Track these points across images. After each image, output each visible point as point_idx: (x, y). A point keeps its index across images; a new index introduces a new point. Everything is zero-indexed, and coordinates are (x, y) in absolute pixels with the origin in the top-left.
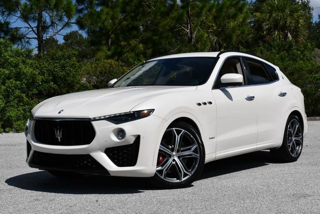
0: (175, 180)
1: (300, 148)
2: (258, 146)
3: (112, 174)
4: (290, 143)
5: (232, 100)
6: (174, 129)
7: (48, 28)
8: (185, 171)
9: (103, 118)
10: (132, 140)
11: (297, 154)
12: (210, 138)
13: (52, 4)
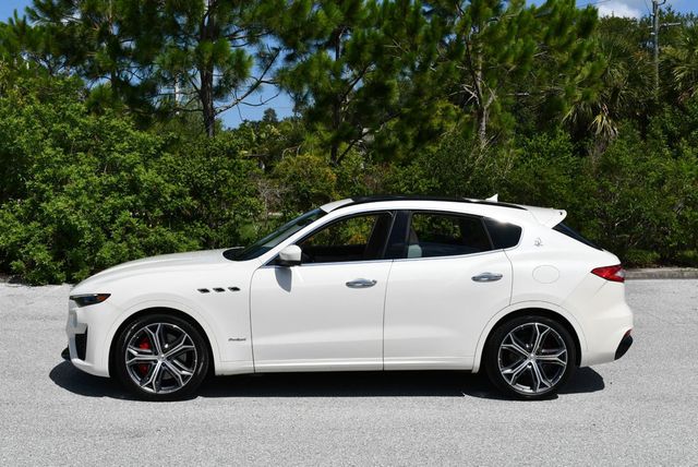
13: (207, 56)
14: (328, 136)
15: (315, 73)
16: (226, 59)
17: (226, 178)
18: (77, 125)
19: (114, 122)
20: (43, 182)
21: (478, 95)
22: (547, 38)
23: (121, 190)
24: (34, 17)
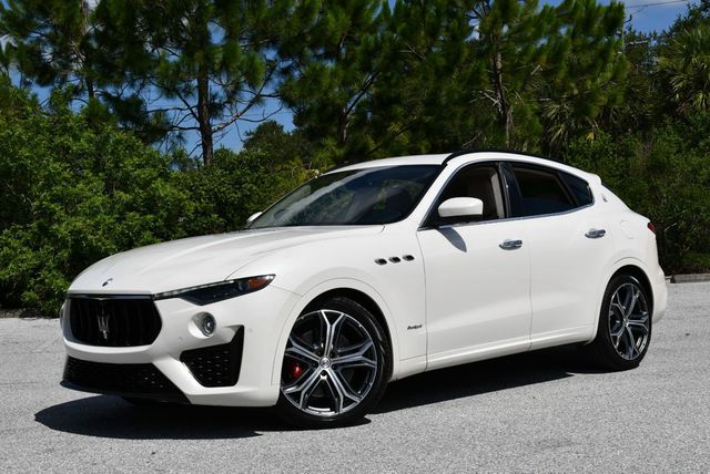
0: (327, 413)
1: (645, 342)
2: (533, 341)
3: (193, 402)
4: (617, 331)
5: (465, 250)
6: (323, 311)
7: (221, 107)
8: (347, 395)
9: (176, 293)
10: (229, 336)
11: (635, 353)
12: (409, 328)
13: (217, 61)
14: (340, 152)
20: (52, 201)
21: (501, 101)
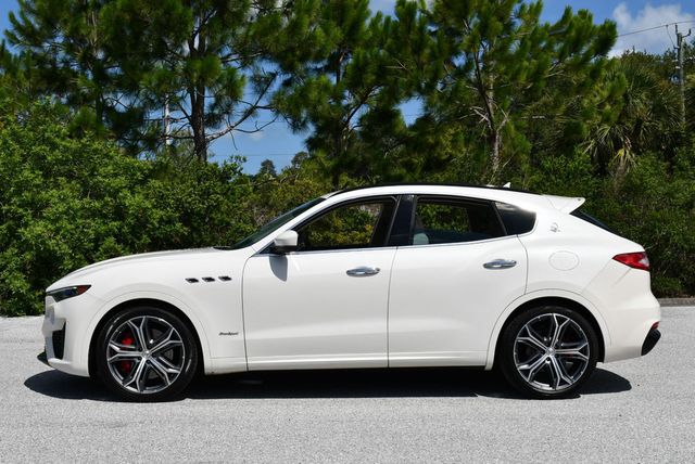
13: (195, 75)
14: (328, 164)
15: (313, 95)
16: (217, 77)
17: (219, 204)
18: (57, 148)
19: (96, 145)
20: (19, 206)
21: (490, 118)
22: (562, 56)
23: (105, 216)
24: (13, 40)
